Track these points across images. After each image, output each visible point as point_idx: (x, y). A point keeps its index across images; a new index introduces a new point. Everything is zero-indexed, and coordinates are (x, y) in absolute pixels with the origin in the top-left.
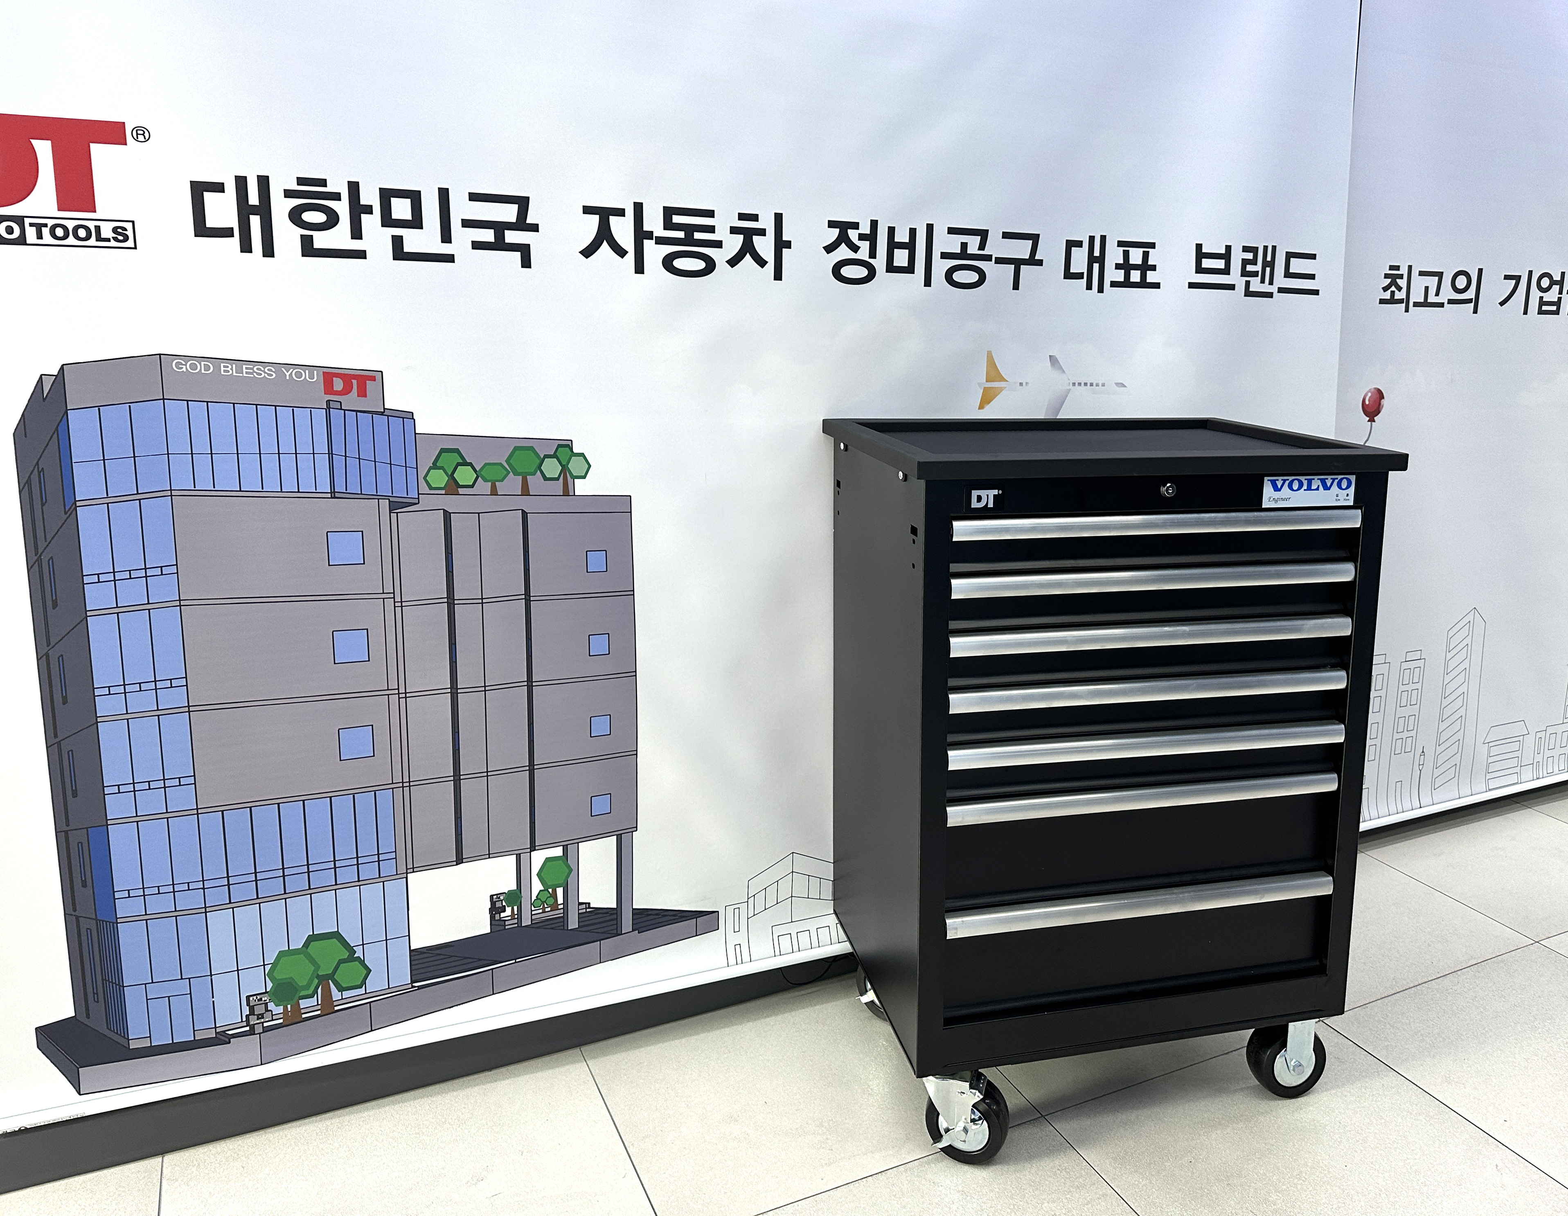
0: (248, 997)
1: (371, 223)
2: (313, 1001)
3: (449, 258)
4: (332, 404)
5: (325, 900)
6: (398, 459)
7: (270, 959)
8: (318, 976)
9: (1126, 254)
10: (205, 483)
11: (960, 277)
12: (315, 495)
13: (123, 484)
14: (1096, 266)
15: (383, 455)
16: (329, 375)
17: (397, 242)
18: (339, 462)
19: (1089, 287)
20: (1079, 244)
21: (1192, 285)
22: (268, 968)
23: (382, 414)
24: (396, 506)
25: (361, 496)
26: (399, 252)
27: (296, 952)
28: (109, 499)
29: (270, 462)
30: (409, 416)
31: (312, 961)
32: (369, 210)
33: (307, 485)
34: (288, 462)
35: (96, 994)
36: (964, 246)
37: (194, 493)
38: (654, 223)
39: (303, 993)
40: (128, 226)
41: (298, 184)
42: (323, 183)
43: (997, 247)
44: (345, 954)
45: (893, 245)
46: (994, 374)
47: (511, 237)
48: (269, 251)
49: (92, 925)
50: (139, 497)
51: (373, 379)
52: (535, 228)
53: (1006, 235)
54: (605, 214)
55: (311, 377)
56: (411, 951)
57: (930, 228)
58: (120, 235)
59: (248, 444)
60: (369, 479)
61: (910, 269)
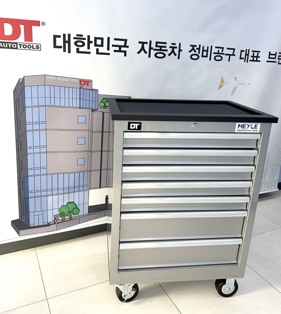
0: (54, 215)
1: (92, 45)
2: (68, 217)
3: (109, 54)
4: (81, 87)
5: (71, 195)
6: (94, 100)
7: (59, 207)
8: (69, 211)
9: (254, 53)
10: (53, 104)
11: (217, 58)
12: (76, 108)
13: (35, 103)
14: (247, 56)
15: (91, 99)
16: (81, 81)
17: (97, 50)
18: (82, 100)
19: (245, 61)
20: (243, 51)
21: (267, 61)
22: (59, 209)
23: (91, 90)
24: (93, 110)
25: (86, 108)
26: (98, 53)
27: (65, 206)
28: (32, 107)
29: (67, 100)
30: (97, 91)
31: (68, 207)
32: (92, 42)
33: (74, 106)
34: (71, 100)
35: (24, 214)
36: (218, 51)
37: (50, 106)
38: (153, 46)
39: (66, 215)
40: (39, 45)
41: (77, 36)
42: (82, 36)
43: (226, 51)
44: (75, 207)
45: (203, 51)
46: (222, 81)
47: (123, 49)
48: (69, 52)
49: (24, 198)
50: (39, 106)
51: (90, 82)
52: (128, 47)
53: (228, 49)
54: (143, 43)
55: (77, 81)
56: (89, 206)
57: (212, 46)
58: (38, 47)
59: (62, 96)
60: (88, 105)
61: (206, 56)
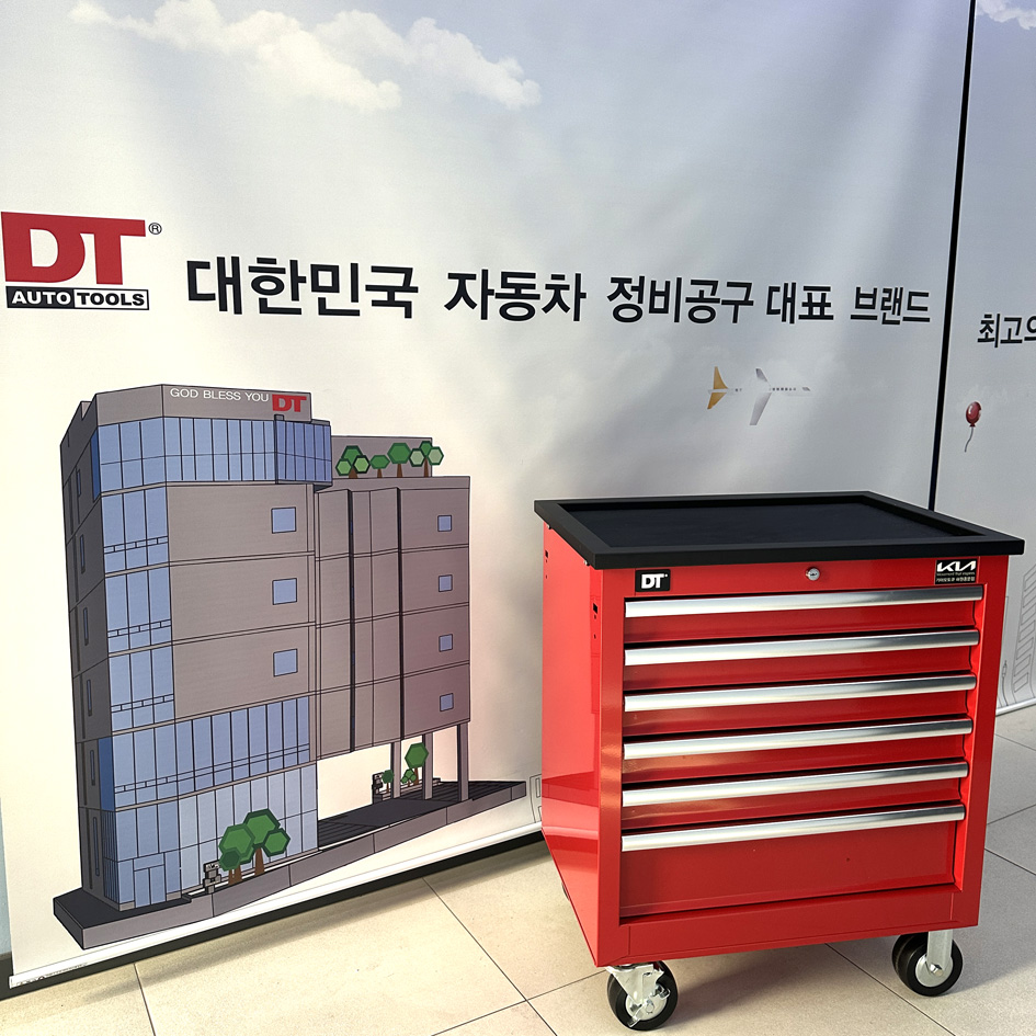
1: (305, 289)
3: (356, 313)
4: (278, 418)
6: (320, 455)
9: (810, 296)
10: (189, 477)
11: (697, 315)
12: (264, 483)
13: (133, 480)
14: (789, 305)
15: (310, 453)
16: (276, 397)
17: (322, 302)
18: (281, 458)
19: (784, 320)
20: (777, 289)
21: (853, 317)
23: (310, 423)
24: (318, 488)
25: (295, 482)
26: (322, 309)
28: (123, 491)
29: (235, 460)
30: (326, 424)
32: (303, 280)
33: (259, 476)
34: (247, 459)
36: (702, 292)
37: (182, 484)
38: (495, 284)
40: (144, 294)
41: (258, 262)
42: (273, 261)
43: (724, 293)
45: (654, 293)
46: (719, 383)
47: (399, 296)
48: (238, 310)
50: (144, 488)
51: (304, 398)
52: (415, 290)
53: (730, 284)
54: (462, 278)
55: (265, 399)
57: (679, 280)
58: (138, 299)
59: (220, 448)
60: (301, 470)
61: (665, 310)
